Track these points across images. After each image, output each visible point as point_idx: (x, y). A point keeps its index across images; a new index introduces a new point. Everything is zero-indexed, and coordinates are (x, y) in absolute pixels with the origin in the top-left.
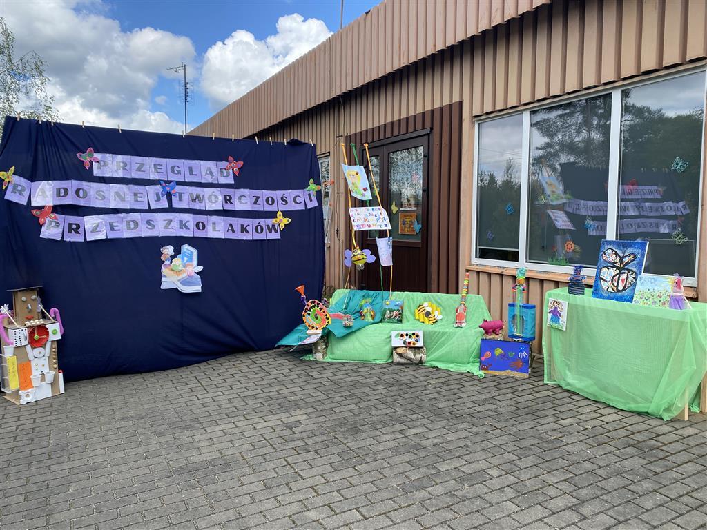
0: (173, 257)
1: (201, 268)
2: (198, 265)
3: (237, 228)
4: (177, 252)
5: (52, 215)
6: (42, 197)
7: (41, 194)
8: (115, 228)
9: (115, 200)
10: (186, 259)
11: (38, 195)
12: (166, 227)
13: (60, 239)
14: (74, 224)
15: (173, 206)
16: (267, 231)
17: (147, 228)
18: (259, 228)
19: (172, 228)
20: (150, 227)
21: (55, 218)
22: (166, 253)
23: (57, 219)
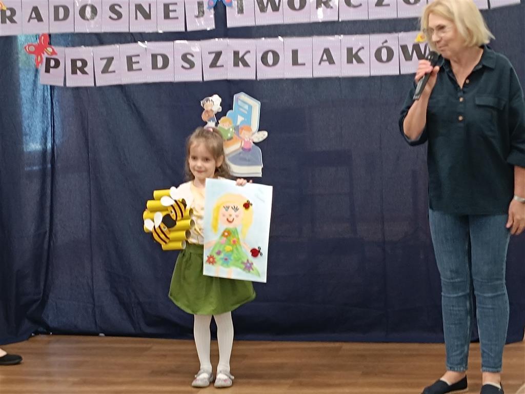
0: (219, 116)
1: (264, 135)
2: (260, 130)
3: (340, 56)
4: (227, 105)
5: (50, 49)
6: (36, 20)
7: (34, 15)
8: (135, 66)
9: (136, 18)
10: (240, 119)
11: (31, 18)
12: (213, 65)
13: (62, 84)
14: (79, 60)
15: (229, 26)
16: (402, 58)
17: (183, 67)
18: (384, 52)
19: (222, 66)
20: (187, 66)
21: (54, 53)
22: (209, 108)
23: (56, 54)
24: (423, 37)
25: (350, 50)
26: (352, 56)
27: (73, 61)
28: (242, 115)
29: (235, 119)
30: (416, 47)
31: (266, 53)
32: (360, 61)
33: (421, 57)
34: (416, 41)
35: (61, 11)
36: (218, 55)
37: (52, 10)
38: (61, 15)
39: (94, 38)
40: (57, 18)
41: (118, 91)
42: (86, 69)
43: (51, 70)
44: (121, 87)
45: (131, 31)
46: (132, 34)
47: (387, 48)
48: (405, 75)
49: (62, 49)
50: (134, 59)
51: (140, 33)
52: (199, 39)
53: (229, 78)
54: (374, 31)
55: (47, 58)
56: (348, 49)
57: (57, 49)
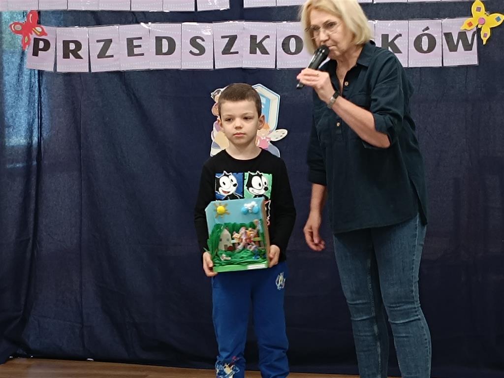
2: (278, 128)
5: (39, 29)
8: (136, 51)
12: (227, 51)
13: (51, 70)
14: (72, 42)
15: (245, 6)
16: (446, 47)
17: (191, 52)
18: (425, 40)
19: (237, 53)
20: (197, 51)
21: (43, 33)
23: (46, 34)
24: (470, 24)
25: (385, 37)
26: (388, 45)
27: (66, 44)
30: (462, 35)
31: (288, 39)
32: (396, 50)
33: (468, 47)
34: (462, 28)
36: (233, 39)
39: (90, 16)
41: (116, 79)
42: (79, 52)
43: (40, 52)
44: (120, 73)
45: (133, 10)
46: (133, 13)
47: (429, 36)
48: (449, 68)
49: (54, 28)
50: (136, 43)
51: (143, 13)
52: (210, 22)
53: (244, 66)
54: (413, 17)
55: (35, 39)
56: (383, 35)
57: (46, 28)
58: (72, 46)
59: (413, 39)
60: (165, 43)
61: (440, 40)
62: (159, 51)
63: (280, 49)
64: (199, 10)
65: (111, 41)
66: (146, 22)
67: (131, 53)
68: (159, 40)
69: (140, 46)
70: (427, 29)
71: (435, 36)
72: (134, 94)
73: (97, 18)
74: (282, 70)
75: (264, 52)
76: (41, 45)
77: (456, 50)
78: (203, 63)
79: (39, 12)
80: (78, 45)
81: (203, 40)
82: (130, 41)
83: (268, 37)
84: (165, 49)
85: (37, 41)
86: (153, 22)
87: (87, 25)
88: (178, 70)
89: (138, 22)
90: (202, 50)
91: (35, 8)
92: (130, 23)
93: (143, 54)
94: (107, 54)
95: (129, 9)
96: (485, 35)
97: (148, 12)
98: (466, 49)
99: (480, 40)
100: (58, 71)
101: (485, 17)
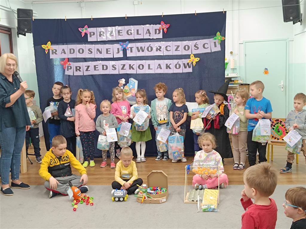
3: (163, 66)
5: (68, 63)
6: (63, 53)
7: (63, 52)
8: (97, 69)
9: (97, 53)
10: (131, 86)
11: (62, 53)
12: (122, 69)
13: (72, 75)
14: (78, 67)
15: (127, 56)
16: (184, 67)
17: (112, 69)
18: (178, 65)
19: (125, 69)
20: (114, 69)
21: (70, 64)
22: (121, 83)
23: (71, 65)
24: (190, 61)
25: (167, 65)
26: (168, 67)
27: (76, 67)
28: (132, 85)
29: (130, 86)
30: (188, 64)
31: (140, 65)
32: (170, 68)
33: (189, 67)
34: (188, 62)
35: (72, 50)
36: (124, 65)
37: (69, 50)
38: (72, 52)
39: (83, 59)
40: (70, 53)
41: (91, 77)
42: (80, 70)
43: (69, 70)
44: (92, 75)
45: (95, 57)
46: (95, 58)
47: (179, 64)
48: (184, 73)
49: (73, 63)
50: (96, 67)
51: (98, 58)
52: (118, 61)
53: (128, 73)
54: (174, 59)
55: (68, 66)
56: (166, 64)
57: (71, 63)
58: (78, 68)
59: (174, 65)
60: (105, 67)
61: (182, 65)
62: (103, 69)
63: (138, 68)
64: (114, 57)
65: (89, 66)
66: (99, 61)
67: (95, 70)
68: (103, 66)
69: (97, 68)
70: (178, 62)
71: (180, 64)
72: (96, 81)
73: (85, 60)
74: (138, 74)
75: (133, 69)
76: (69, 68)
77: (186, 68)
78: (116, 72)
79: (68, 58)
80: (80, 68)
81: (116, 66)
82: (95, 66)
83: (134, 65)
84: (105, 68)
85: (68, 67)
86: (101, 61)
87: (83, 62)
88: (109, 74)
89: (97, 61)
90: (115, 69)
91: (67, 57)
92: (95, 61)
93: (98, 70)
94: (88, 70)
95: (94, 57)
96: (194, 64)
97: (100, 58)
98: (189, 68)
99: (193, 65)
100: (74, 75)
101: (194, 59)
